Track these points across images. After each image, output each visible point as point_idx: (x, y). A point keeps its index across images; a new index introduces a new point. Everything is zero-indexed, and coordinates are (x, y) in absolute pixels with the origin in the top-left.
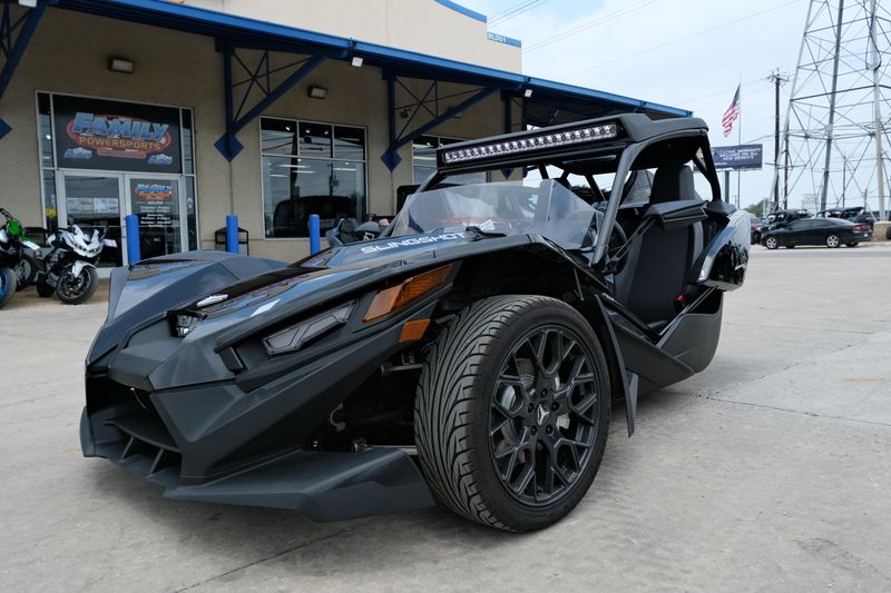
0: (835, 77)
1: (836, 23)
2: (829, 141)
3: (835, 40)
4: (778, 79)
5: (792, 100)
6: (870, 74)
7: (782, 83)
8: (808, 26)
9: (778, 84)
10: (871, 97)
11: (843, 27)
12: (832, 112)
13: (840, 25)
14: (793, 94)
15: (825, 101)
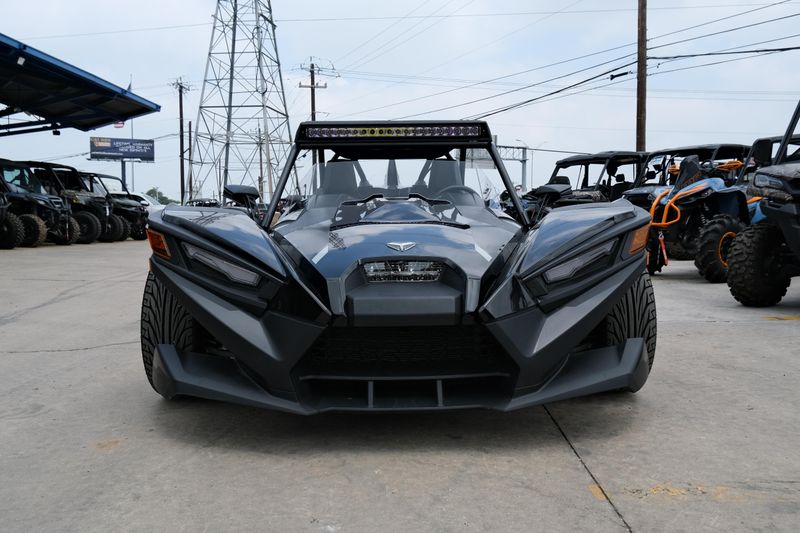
0: (231, 93)
1: (230, 51)
2: (227, 145)
3: (230, 64)
4: (181, 87)
5: (201, 107)
6: (259, 96)
7: (184, 90)
8: (211, 48)
9: (181, 91)
10: (261, 115)
11: (236, 55)
12: (229, 122)
13: (233, 52)
14: (202, 102)
15: (224, 112)
